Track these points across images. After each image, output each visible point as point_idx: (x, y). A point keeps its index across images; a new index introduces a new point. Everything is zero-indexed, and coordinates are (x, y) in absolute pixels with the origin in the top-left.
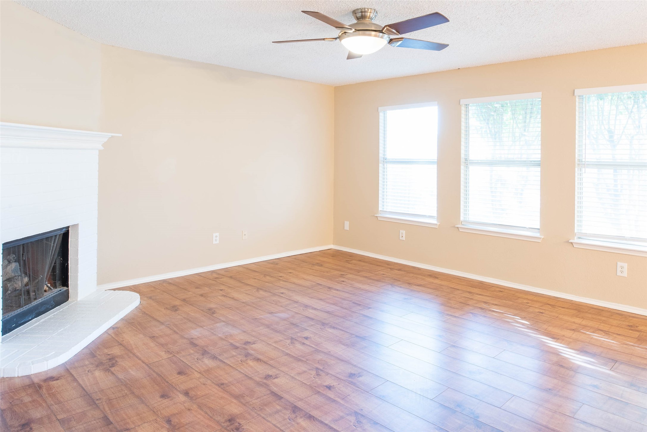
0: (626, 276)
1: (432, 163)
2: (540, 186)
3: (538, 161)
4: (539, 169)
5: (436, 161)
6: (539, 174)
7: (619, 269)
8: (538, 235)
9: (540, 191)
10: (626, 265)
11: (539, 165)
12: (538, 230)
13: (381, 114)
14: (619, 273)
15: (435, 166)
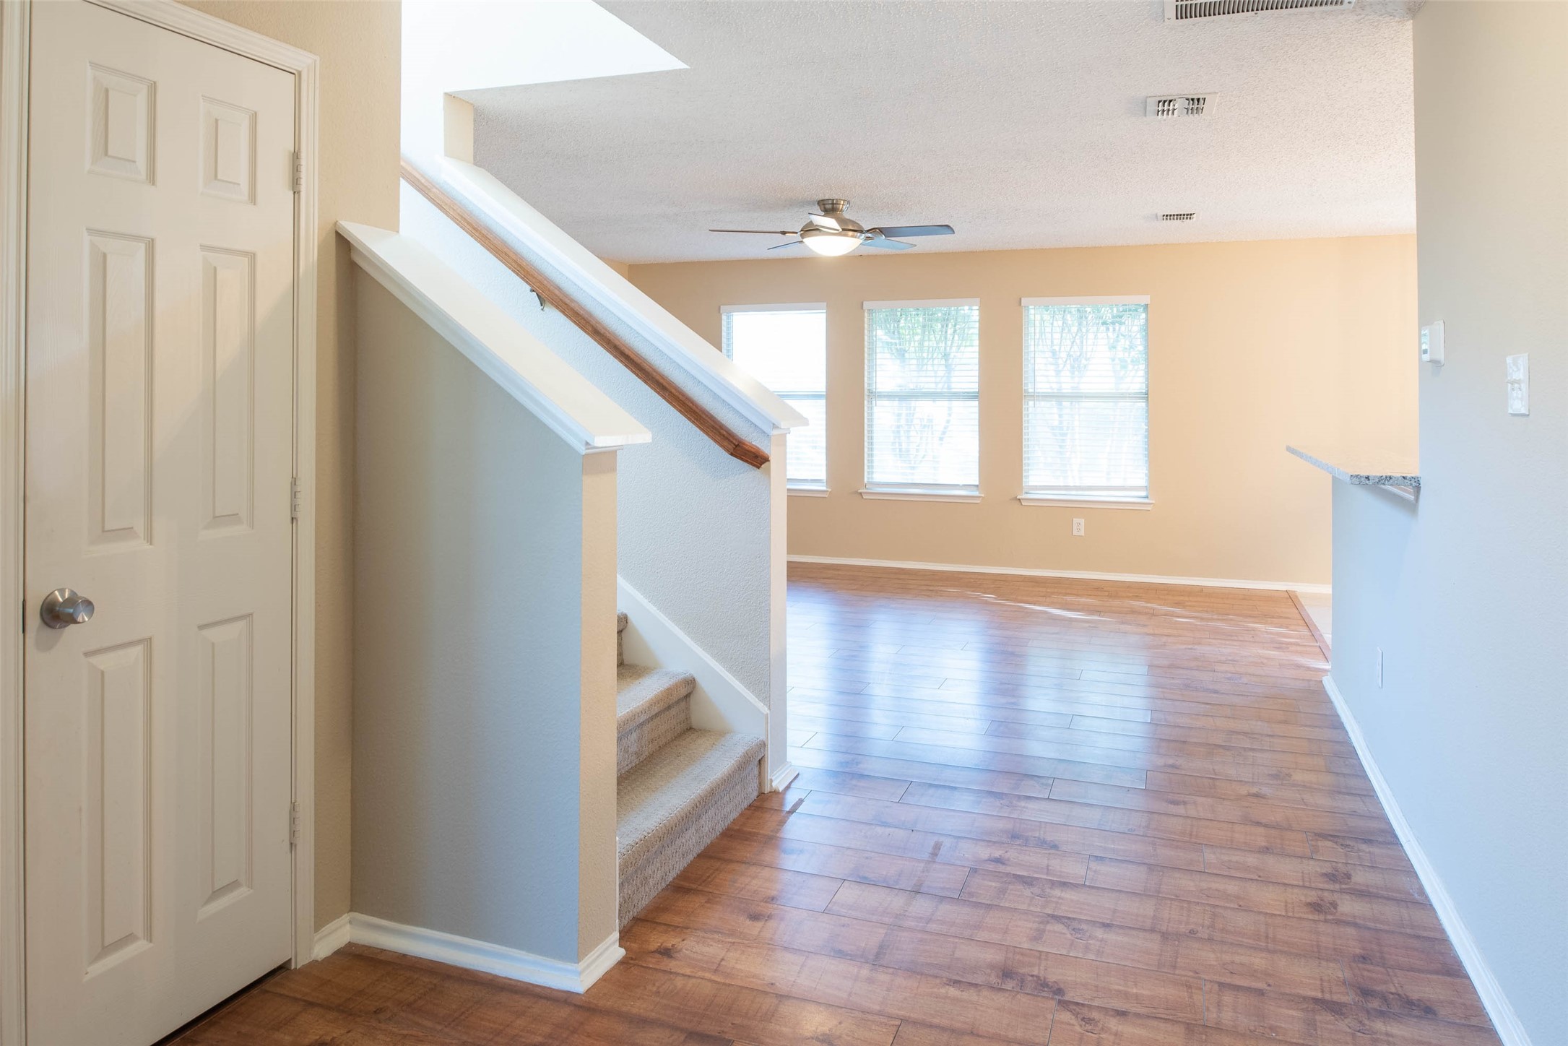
0: (1083, 535)
1: (816, 396)
2: (977, 427)
3: (974, 392)
4: (976, 403)
5: (825, 393)
6: (977, 410)
7: (1075, 527)
8: (976, 493)
9: (977, 433)
10: (1082, 521)
11: (975, 397)
12: (975, 488)
13: (724, 317)
14: (1075, 533)
15: (823, 402)
